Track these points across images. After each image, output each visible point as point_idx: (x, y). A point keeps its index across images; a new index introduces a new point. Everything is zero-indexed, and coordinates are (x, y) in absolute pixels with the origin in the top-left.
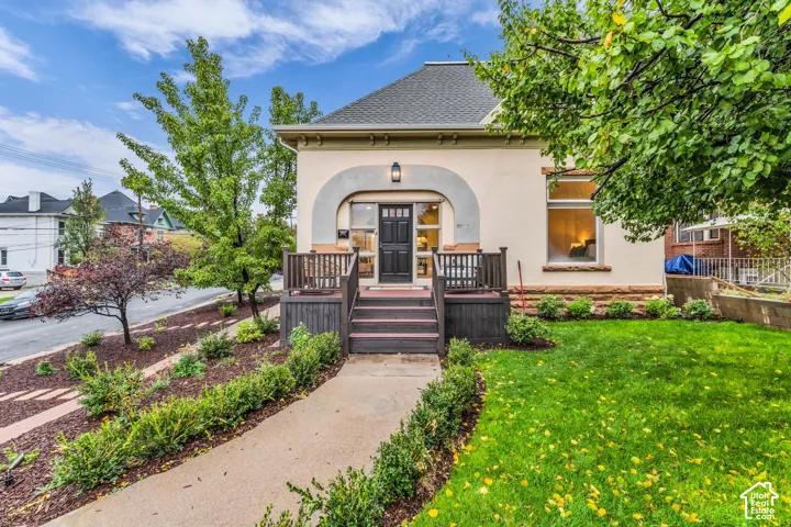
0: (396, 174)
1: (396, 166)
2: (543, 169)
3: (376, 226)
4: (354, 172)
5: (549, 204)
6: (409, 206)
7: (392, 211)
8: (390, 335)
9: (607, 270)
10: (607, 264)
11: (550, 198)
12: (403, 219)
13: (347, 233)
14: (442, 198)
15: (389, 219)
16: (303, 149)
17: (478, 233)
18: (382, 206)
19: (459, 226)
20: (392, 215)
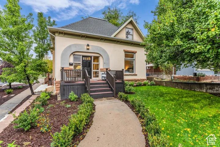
0: (88, 47)
1: (88, 45)
2: (124, 50)
3: (81, 62)
4: (75, 45)
5: (125, 59)
6: (91, 57)
7: (86, 58)
8: (100, 93)
9: (136, 75)
10: (136, 74)
11: (125, 57)
12: (89, 60)
13: (72, 64)
14: (100, 55)
15: (84, 60)
16: (57, 36)
17: (109, 66)
18: (83, 56)
19: (105, 63)
20: (86, 59)
